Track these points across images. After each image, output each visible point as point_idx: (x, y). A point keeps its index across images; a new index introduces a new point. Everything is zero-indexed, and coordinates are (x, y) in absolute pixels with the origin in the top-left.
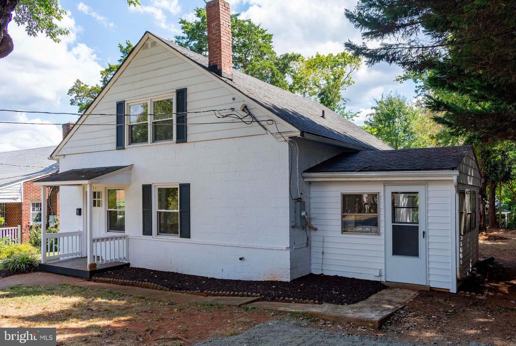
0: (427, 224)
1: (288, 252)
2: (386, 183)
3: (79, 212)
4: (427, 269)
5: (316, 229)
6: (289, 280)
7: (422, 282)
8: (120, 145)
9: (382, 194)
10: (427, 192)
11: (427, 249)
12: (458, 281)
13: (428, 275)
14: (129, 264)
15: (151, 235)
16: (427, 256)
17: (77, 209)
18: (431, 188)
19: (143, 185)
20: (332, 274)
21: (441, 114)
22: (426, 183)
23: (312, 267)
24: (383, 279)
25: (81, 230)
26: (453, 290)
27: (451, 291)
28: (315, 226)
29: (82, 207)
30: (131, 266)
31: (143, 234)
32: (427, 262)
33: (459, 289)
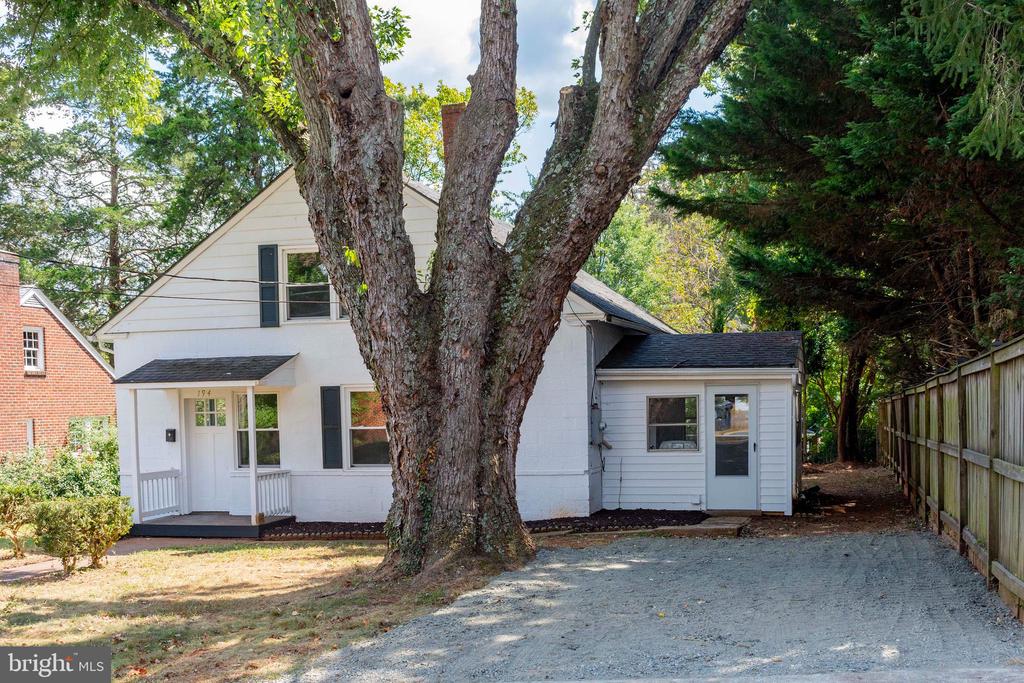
0: (758, 433)
1: (587, 477)
2: (708, 383)
3: (171, 436)
4: (758, 489)
5: (609, 448)
6: (588, 515)
7: (751, 506)
8: (269, 318)
9: (702, 398)
10: (758, 393)
11: (758, 464)
12: (794, 501)
13: (758, 497)
14: (294, 518)
15: (341, 467)
16: (758, 473)
17: (168, 431)
18: (764, 389)
19: (322, 388)
20: (633, 507)
21: (749, 276)
22: (758, 382)
23: (604, 500)
24: (703, 508)
25: (177, 467)
26: (789, 512)
27: (786, 514)
28: (610, 444)
29: (177, 428)
30: (297, 521)
31: (325, 467)
32: (758, 482)
33: (794, 511)
